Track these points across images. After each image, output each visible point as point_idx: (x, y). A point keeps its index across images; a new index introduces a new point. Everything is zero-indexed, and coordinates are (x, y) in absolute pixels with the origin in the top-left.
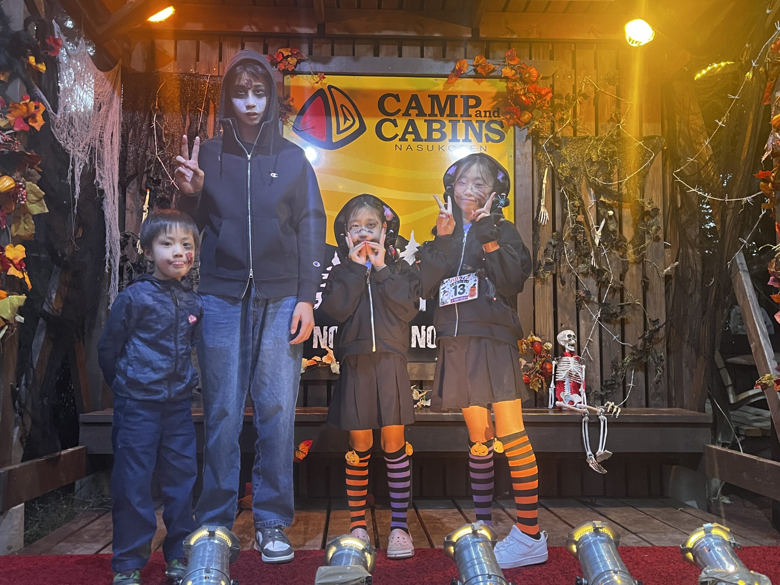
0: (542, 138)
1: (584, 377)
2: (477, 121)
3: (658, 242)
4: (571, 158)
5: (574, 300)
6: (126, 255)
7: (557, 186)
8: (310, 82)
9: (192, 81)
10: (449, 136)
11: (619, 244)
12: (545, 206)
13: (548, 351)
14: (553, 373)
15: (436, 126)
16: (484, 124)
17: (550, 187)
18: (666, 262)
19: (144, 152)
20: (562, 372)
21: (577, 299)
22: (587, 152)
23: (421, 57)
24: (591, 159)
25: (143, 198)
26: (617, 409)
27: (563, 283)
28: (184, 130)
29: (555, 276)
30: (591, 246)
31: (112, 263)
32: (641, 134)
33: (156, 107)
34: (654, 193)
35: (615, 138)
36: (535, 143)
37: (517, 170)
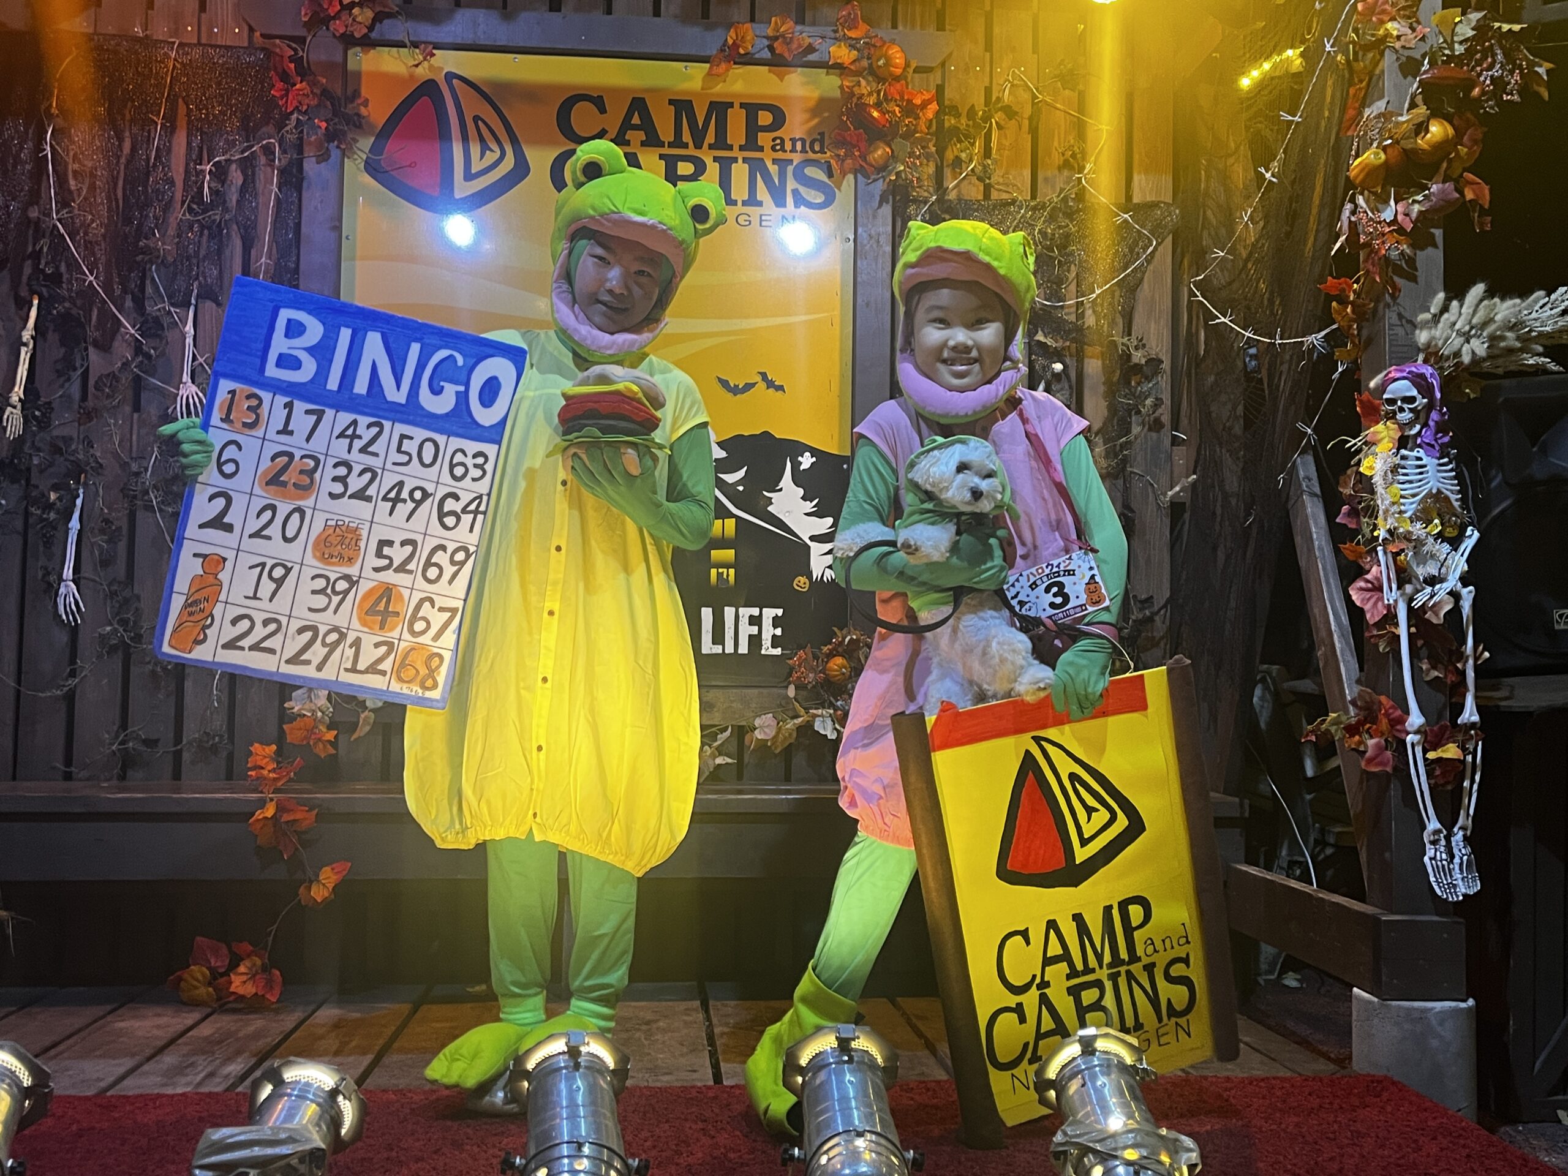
0: (915, 201)
2: (775, 161)
3: (1158, 431)
8: (406, 64)
15: (685, 168)
16: (790, 168)
18: (1175, 475)
19: (25, 210)
23: (654, 15)
25: (22, 313)
28: (118, 162)
32: (1129, 197)
33: (54, 111)
34: (1153, 325)
35: (1071, 204)
36: (900, 213)
37: (858, 269)
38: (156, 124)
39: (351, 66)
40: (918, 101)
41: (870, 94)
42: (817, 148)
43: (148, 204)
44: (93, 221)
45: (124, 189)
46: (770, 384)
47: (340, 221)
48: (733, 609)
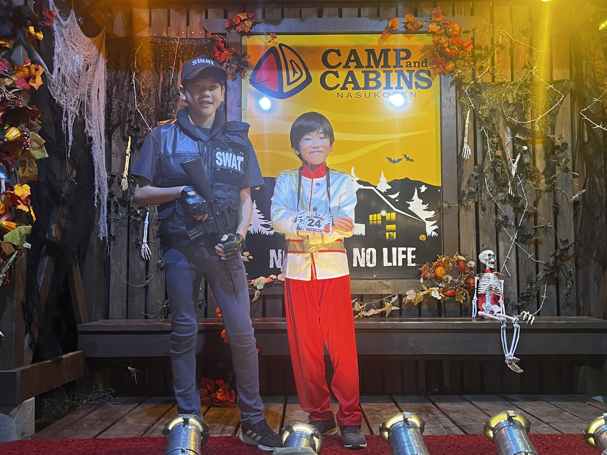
0: (464, 84)
1: (502, 290)
2: (408, 71)
3: (567, 172)
4: (490, 101)
5: (494, 224)
6: (112, 192)
7: (478, 126)
8: (264, 42)
9: (164, 43)
10: (384, 85)
11: (533, 175)
12: (468, 143)
13: (471, 269)
14: (476, 287)
15: (372, 76)
16: (414, 74)
17: (471, 126)
18: (575, 189)
19: (126, 105)
20: (483, 286)
21: (496, 223)
22: (504, 95)
23: (359, 17)
24: (507, 101)
25: (126, 143)
26: (532, 317)
27: (484, 209)
28: (158, 85)
29: (477, 204)
30: (508, 177)
31: (102, 199)
32: (552, 79)
33: (135, 67)
34: (563, 129)
35: (528, 82)
36: (458, 89)
37: (443, 113)
38: (172, 69)
39: (243, 43)
40: (465, 45)
41: (446, 43)
42: (424, 65)
43: (170, 100)
44: (150, 107)
45: (161, 95)
46: (408, 159)
47: (241, 103)
48: (396, 248)
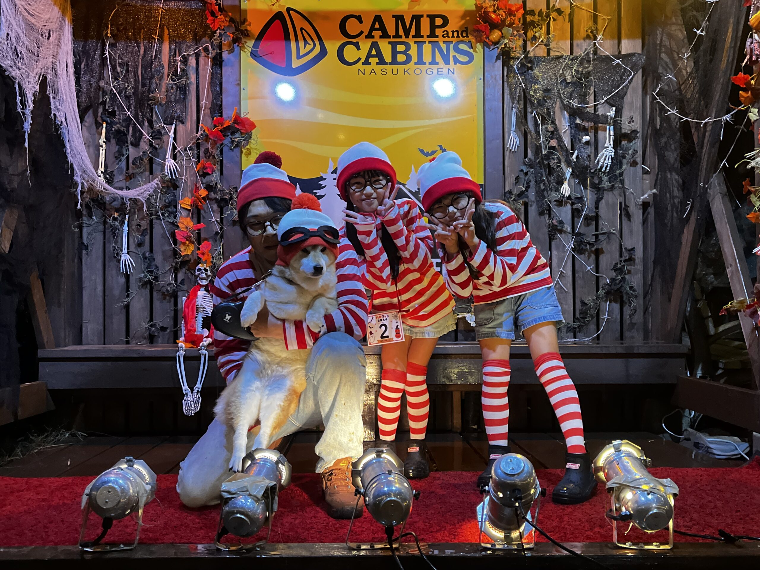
0: (513, 58)
2: (444, 42)
3: (636, 166)
4: (544, 80)
5: (547, 229)
7: (529, 110)
8: (268, 5)
9: (145, 6)
10: (415, 59)
15: (401, 48)
16: (452, 46)
18: (644, 188)
19: (98, 82)
21: (549, 228)
24: (565, 80)
25: (99, 130)
28: (138, 59)
29: (526, 205)
32: (620, 52)
33: (109, 35)
34: (632, 114)
35: (591, 56)
36: (505, 64)
37: (486, 93)
38: (155, 39)
39: (243, 7)
40: (514, 9)
41: (490, 7)
42: (464, 35)
43: (152, 77)
44: (128, 86)
45: (142, 71)
46: (444, 151)
47: (240, 81)
